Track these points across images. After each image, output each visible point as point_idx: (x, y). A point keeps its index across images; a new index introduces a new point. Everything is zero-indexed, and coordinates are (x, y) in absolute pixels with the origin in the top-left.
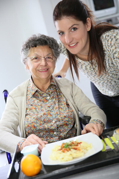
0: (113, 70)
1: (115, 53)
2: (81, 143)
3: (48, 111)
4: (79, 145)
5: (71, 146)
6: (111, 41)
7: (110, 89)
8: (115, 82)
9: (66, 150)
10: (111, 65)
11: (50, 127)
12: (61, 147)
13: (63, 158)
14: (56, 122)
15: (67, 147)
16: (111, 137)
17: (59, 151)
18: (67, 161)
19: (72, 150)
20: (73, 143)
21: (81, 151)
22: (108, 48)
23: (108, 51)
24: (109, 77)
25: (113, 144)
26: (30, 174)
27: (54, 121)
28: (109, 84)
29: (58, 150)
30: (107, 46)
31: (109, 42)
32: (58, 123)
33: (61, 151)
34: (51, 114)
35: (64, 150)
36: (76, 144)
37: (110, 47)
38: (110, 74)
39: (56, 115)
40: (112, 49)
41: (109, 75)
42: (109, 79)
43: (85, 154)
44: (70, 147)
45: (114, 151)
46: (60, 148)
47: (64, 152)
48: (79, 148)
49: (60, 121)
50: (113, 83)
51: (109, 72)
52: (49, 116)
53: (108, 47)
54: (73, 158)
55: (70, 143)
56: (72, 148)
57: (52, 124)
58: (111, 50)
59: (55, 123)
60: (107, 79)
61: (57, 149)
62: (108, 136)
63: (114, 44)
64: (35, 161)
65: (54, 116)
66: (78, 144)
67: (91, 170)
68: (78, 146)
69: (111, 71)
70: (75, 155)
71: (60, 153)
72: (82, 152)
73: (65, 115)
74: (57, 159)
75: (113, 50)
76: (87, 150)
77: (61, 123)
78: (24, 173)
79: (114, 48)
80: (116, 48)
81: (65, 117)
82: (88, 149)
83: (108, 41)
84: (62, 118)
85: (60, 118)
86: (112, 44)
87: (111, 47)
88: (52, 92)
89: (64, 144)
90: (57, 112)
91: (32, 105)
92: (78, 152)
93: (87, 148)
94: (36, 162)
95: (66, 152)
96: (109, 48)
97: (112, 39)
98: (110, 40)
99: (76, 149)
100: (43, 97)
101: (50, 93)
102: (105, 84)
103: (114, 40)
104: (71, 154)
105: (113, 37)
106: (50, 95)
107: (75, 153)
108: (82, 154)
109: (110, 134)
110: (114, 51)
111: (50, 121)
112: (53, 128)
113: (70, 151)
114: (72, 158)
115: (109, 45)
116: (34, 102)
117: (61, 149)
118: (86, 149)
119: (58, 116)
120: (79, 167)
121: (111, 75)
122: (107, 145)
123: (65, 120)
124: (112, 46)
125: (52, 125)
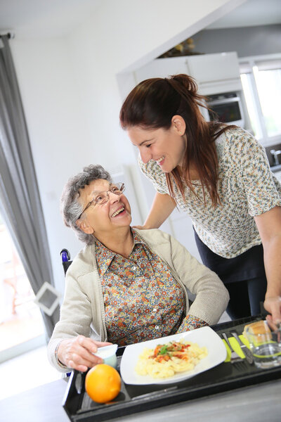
0: (237, 198)
1: (247, 167)
2: (189, 346)
3: (141, 293)
4: (185, 350)
5: (171, 351)
6: (242, 146)
7: (227, 237)
8: (238, 221)
9: (163, 357)
10: (234, 188)
11: (151, 321)
12: (155, 352)
13: (158, 373)
14: (158, 310)
15: (164, 353)
16: (240, 336)
17: (151, 359)
18: (164, 377)
19: (173, 358)
20: (175, 346)
21: (189, 361)
22: (234, 158)
23: (234, 162)
24: (229, 211)
25: (242, 348)
26: (100, 399)
27: (155, 310)
28: (227, 225)
29: (149, 358)
30: (233, 153)
31: (239, 148)
32: (161, 311)
33: (155, 359)
34: (147, 299)
35: (160, 357)
36: (181, 348)
37: (239, 157)
38: (231, 204)
39: (156, 298)
40: (242, 160)
41: (230, 207)
42: (228, 215)
43: (195, 365)
44: (170, 353)
45: (245, 362)
46: (153, 354)
47: (159, 362)
48: (186, 355)
49: (164, 308)
50: (234, 223)
51: (230, 200)
52: (145, 303)
53: (234, 156)
54: (175, 373)
55: (170, 345)
56: (174, 356)
57: (153, 314)
58: (240, 161)
59: (157, 312)
60: (225, 213)
61: (149, 356)
62: (234, 334)
63: (248, 152)
64: (109, 378)
65: (153, 301)
66: (183, 347)
67: (205, 397)
68: (183, 351)
69: (233, 200)
70: (178, 368)
71: (153, 364)
72: (191, 362)
73: (171, 295)
74: (148, 373)
75: (245, 161)
76: (199, 359)
77: (167, 309)
78: (90, 397)
79: (246, 157)
80: (250, 158)
81: (171, 298)
82: (200, 356)
83: (236, 145)
84: (166, 301)
85: (163, 302)
86: (245, 152)
87: (242, 156)
88: (138, 257)
89: (159, 346)
90: (156, 292)
91: (110, 286)
92: (184, 362)
93: (199, 354)
94: (111, 379)
95: (163, 361)
96: (236, 157)
97: (244, 144)
98: (240, 145)
99: (180, 357)
100: (125, 268)
101: (136, 259)
102: (220, 225)
103: (248, 145)
104: (171, 366)
105: (246, 141)
106: (136, 263)
107: (178, 364)
108: (191, 366)
109: (238, 330)
110: (246, 164)
111: (148, 311)
112: (155, 321)
113: (170, 361)
114: (173, 373)
115: (238, 152)
116: (113, 280)
117: (155, 356)
118: (197, 357)
119: (160, 299)
120: (184, 391)
121: (232, 206)
122: (233, 351)
123: (172, 304)
124: (244, 155)
125: (153, 318)
